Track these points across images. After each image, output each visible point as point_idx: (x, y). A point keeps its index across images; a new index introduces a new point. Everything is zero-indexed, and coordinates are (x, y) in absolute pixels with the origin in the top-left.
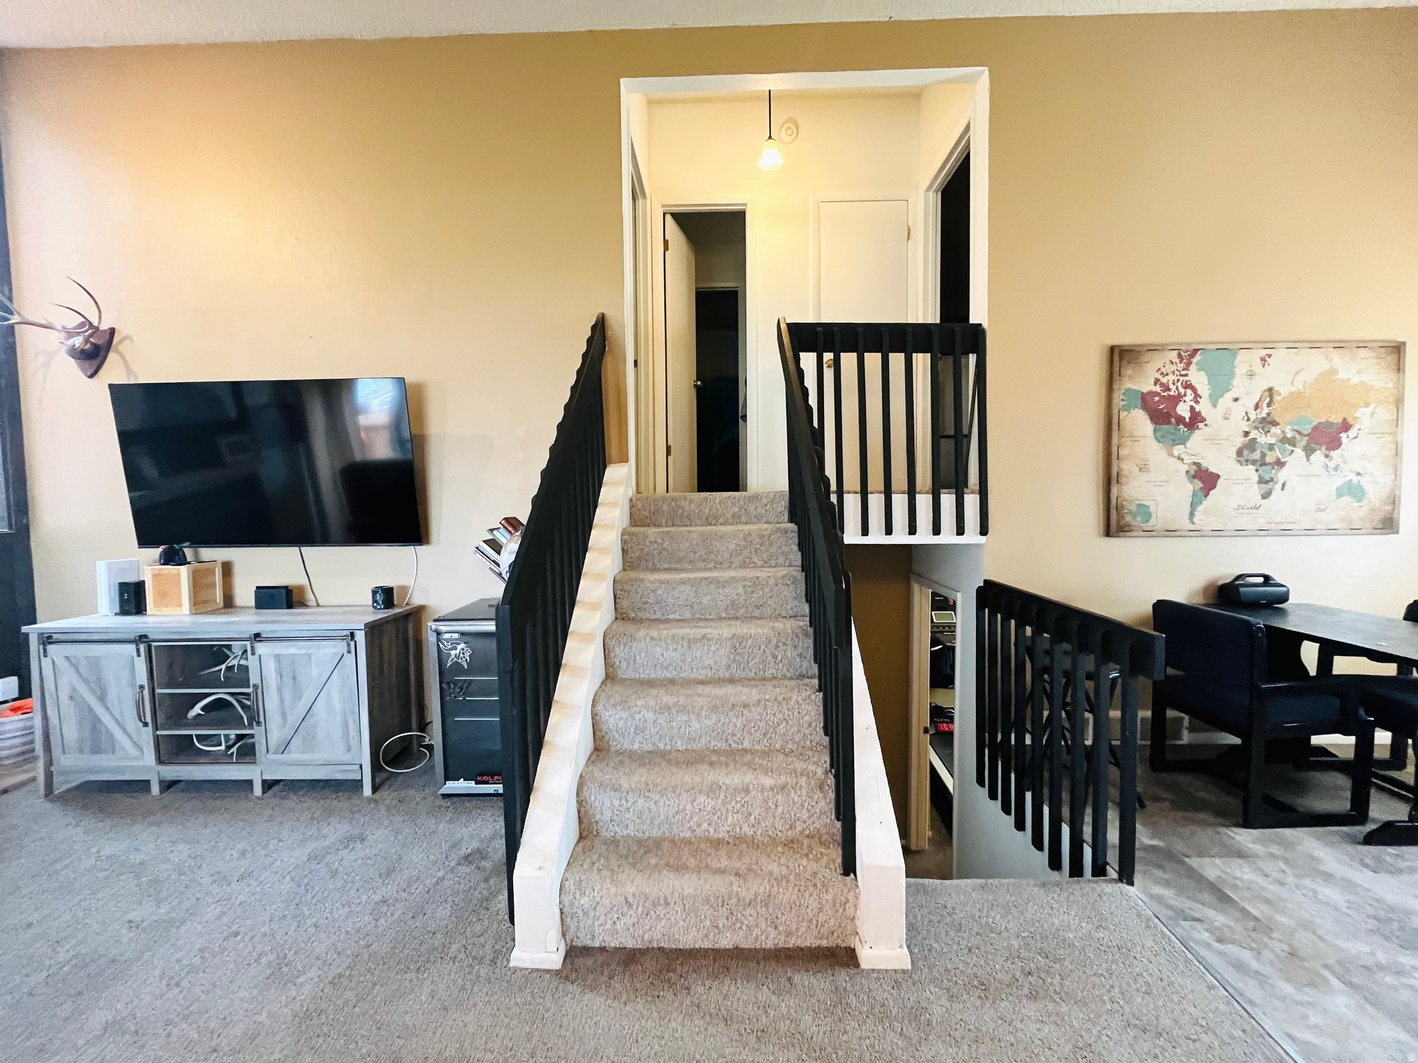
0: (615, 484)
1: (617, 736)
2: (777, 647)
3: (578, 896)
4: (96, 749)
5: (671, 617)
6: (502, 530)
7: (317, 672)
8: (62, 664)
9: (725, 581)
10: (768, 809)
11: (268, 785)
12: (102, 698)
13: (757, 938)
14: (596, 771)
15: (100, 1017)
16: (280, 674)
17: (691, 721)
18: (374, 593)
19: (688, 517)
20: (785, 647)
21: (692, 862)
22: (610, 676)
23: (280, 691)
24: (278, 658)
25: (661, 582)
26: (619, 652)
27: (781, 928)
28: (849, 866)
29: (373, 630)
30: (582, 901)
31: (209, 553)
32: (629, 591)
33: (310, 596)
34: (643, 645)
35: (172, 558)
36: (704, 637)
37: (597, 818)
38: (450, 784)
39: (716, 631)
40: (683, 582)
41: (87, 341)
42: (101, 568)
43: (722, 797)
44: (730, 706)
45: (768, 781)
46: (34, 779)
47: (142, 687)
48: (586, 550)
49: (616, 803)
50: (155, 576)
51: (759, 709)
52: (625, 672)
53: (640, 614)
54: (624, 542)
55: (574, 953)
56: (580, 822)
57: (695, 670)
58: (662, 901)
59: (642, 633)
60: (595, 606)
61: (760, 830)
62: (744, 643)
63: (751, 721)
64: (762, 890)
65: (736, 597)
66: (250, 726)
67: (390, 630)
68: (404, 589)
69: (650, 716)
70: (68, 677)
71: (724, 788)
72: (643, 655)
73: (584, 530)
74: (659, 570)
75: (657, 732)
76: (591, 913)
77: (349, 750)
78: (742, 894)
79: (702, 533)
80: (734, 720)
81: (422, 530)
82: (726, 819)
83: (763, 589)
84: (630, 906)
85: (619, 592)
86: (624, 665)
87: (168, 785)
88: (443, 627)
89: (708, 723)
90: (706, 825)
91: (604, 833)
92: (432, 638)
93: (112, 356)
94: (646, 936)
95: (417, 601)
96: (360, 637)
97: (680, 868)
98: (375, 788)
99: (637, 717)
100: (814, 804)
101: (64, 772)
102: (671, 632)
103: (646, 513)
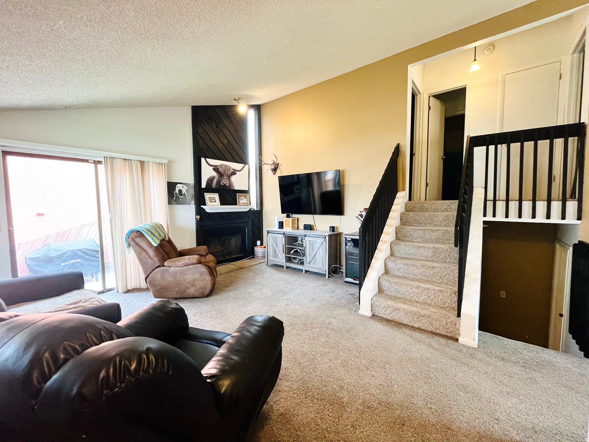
0: (400, 198)
1: (392, 270)
2: (450, 253)
3: (376, 302)
4: (275, 257)
5: (415, 240)
6: (364, 212)
7: (317, 245)
8: (270, 237)
9: (435, 230)
10: (436, 296)
11: (306, 271)
12: (277, 246)
13: (426, 327)
14: (385, 277)
15: (286, 298)
16: (310, 245)
17: (415, 269)
18: (330, 227)
19: (427, 209)
20: (453, 253)
21: (409, 303)
22: (392, 254)
23: (309, 249)
24: (309, 241)
25: (411, 229)
26: (395, 248)
27: (434, 326)
28: (459, 315)
29: (330, 236)
30: (377, 303)
31: (294, 216)
32: (400, 231)
33: (315, 228)
34: (402, 247)
35: (288, 216)
36: (423, 246)
37: (384, 288)
38: (347, 278)
39: (428, 245)
40: (419, 230)
41: (274, 166)
42: (276, 217)
43: (420, 289)
44: (428, 267)
45: (437, 288)
46: (265, 262)
47: (284, 244)
48: (388, 218)
49: (389, 285)
50: (285, 220)
51: (438, 269)
52: (397, 254)
53: (404, 239)
54: (401, 216)
55: (374, 316)
56: (379, 288)
57: (420, 257)
58: (398, 309)
59: (402, 244)
60: (388, 234)
61: (433, 302)
62: (438, 250)
63: (436, 273)
64: (428, 313)
65: (439, 236)
66: (303, 256)
67: (333, 237)
68: (337, 227)
69: (402, 266)
70: (271, 241)
71: (421, 287)
72: (403, 250)
73: (387, 213)
74: (413, 226)
75: (404, 271)
76: (379, 307)
77: (323, 266)
78: (421, 313)
79: (429, 215)
80: (430, 271)
81: (343, 212)
82: (422, 297)
83: (449, 234)
84: (389, 308)
85: (397, 231)
86: (397, 252)
87: (287, 267)
88: (347, 236)
89: (420, 271)
90: (415, 297)
91: (385, 293)
92: (344, 239)
93: (278, 169)
94: (393, 318)
95: (340, 231)
96: (327, 237)
97: (405, 304)
98: (329, 277)
99: (398, 266)
100: (452, 298)
101: (270, 261)
102: (412, 244)
103: (411, 208)
